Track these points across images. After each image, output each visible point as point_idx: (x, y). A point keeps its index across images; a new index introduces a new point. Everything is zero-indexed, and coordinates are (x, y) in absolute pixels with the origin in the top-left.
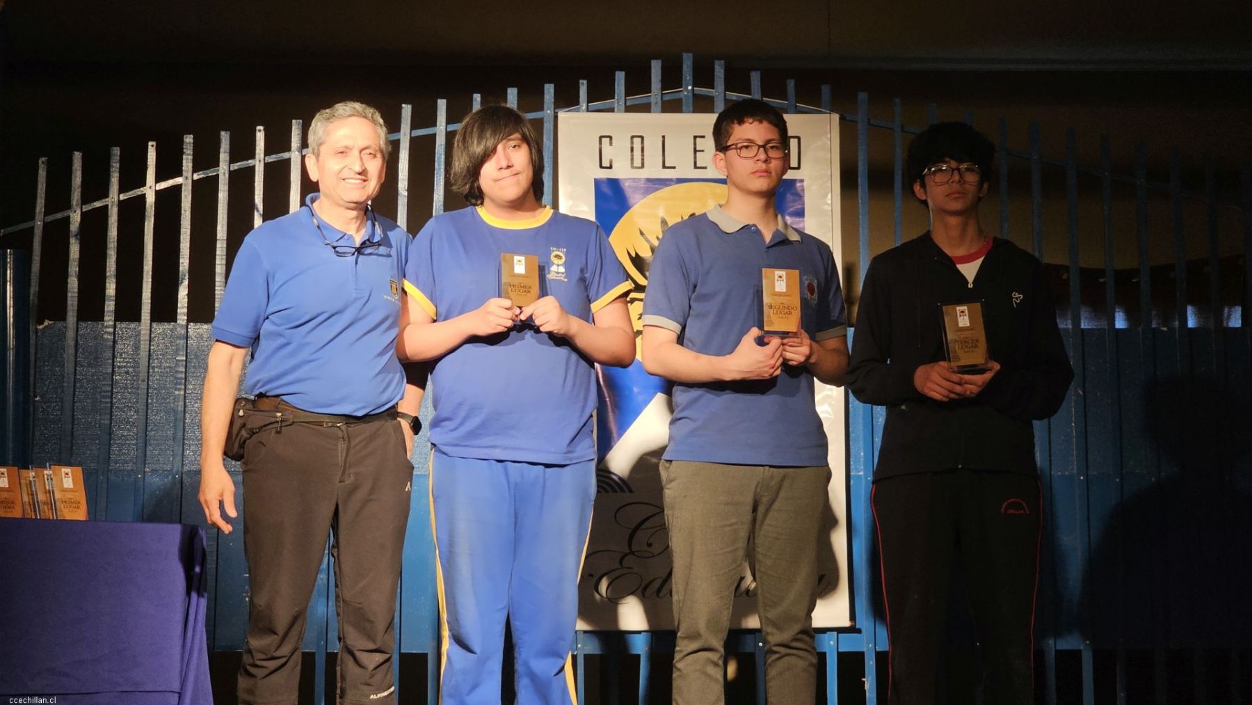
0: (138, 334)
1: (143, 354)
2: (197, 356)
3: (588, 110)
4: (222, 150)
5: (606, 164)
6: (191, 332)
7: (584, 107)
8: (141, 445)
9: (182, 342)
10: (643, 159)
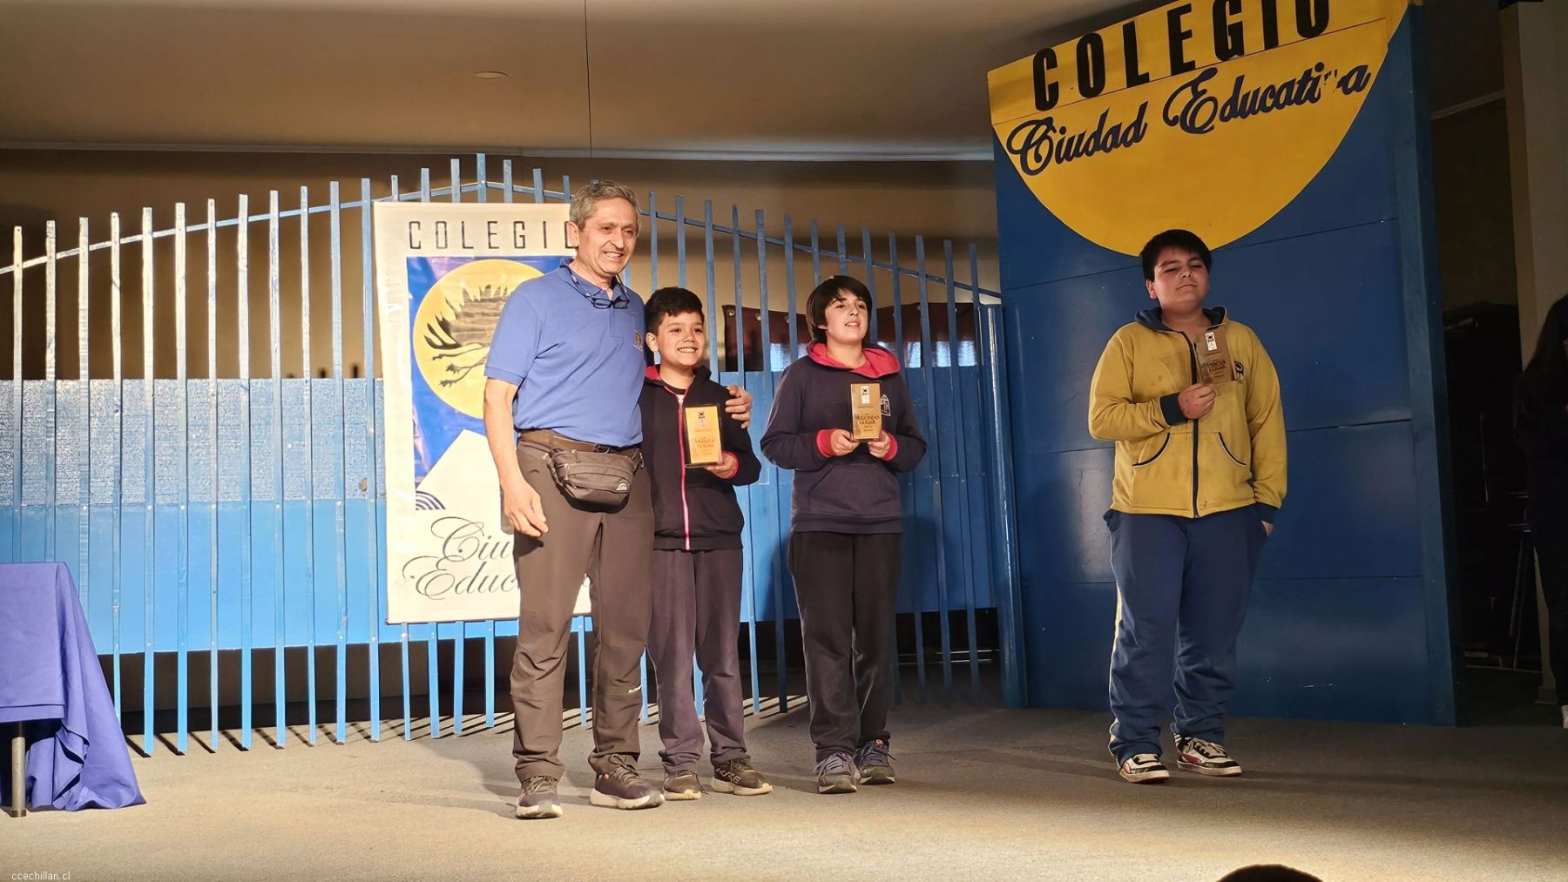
0: (12, 390)
1: (17, 408)
2: (65, 409)
3: (399, 200)
4: (82, 233)
5: (415, 244)
6: (59, 388)
7: (396, 197)
8: (17, 484)
9: (51, 397)
10: (446, 241)
